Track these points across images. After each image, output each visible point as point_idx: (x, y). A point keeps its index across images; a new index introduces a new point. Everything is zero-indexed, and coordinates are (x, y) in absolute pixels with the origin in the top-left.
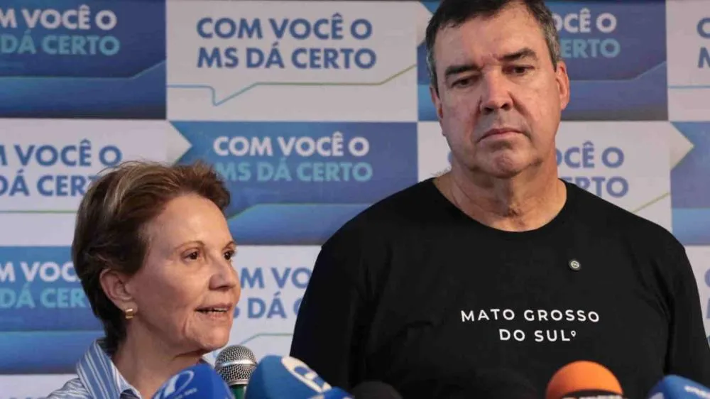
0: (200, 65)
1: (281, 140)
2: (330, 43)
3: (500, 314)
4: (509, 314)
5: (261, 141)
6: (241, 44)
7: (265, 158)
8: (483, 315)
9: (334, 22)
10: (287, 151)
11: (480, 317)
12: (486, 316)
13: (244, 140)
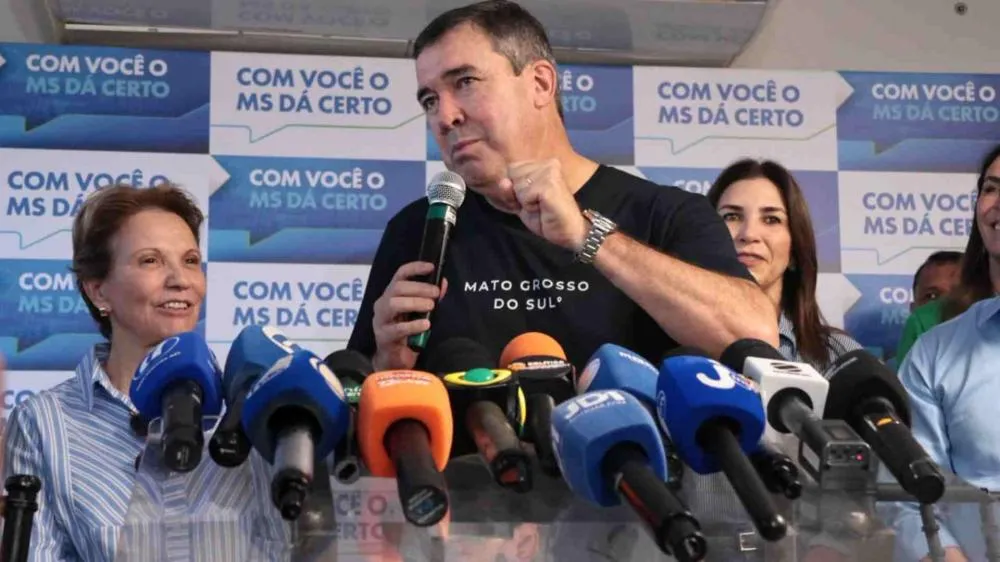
0: (239, 107)
1: (308, 174)
2: (352, 92)
3: (499, 285)
4: (507, 285)
5: (291, 174)
6: (276, 91)
7: (294, 188)
8: (484, 286)
9: (356, 75)
10: (313, 183)
11: (482, 288)
12: (487, 288)
13: (276, 173)
